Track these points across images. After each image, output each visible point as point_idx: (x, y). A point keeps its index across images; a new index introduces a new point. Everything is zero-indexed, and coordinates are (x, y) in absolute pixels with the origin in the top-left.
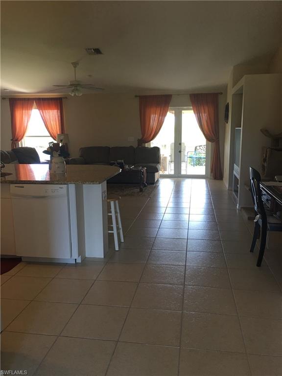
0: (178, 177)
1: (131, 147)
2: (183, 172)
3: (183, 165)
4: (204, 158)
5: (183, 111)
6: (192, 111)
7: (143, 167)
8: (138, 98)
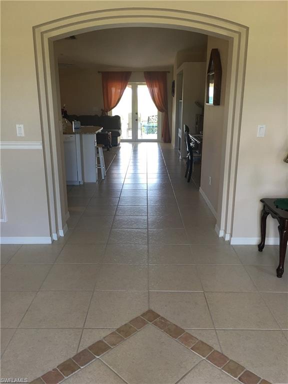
0: (135, 141)
1: (96, 116)
2: (139, 138)
3: (139, 132)
4: (156, 127)
5: (138, 86)
6: (146, 86)
7: (109, 132)
8: (101, 73)
